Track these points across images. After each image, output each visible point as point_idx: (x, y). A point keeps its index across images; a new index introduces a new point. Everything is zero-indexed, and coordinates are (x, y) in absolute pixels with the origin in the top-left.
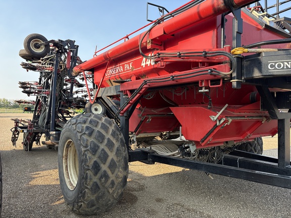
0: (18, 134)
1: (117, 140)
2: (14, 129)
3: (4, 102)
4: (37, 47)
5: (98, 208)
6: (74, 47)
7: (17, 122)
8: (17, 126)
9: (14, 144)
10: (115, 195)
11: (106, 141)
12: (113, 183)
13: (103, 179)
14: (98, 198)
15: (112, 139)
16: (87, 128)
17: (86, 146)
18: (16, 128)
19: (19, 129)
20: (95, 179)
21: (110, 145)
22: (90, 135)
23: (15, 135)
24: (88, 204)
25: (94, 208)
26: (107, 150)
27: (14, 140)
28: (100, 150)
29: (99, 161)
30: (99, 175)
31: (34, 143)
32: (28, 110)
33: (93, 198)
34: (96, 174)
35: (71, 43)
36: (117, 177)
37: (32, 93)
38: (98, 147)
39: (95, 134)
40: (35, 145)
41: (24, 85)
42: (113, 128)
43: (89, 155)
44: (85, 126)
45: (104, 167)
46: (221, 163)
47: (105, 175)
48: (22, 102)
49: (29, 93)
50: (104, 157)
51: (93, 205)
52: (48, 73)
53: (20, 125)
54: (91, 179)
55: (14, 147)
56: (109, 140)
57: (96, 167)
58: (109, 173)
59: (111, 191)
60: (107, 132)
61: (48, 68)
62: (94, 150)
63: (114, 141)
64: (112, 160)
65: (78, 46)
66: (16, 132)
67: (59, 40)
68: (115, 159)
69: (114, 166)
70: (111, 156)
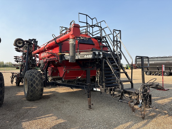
0: (13, 79)
1: (39, 77)
2: (12, 77)
3: (10, 64)
4: (20, 43)
5: (33, 98)
6: (36, 42)
7: (13, 74)
8: (13, 76)
9: (12, 83)
10: (38, 94)
11: (35, 78)
12: (37, 90)
13: (34, 89)
14: (33, 94)
15: (37, 77)
16: (30, 74)
17: (29, 79)
18: (12, 76)
19: (14, 77)
20: (32, 88)
21: (37, 79)
22: (31, 76)
23: (12, 79)
24: (30, 96)
25: (32, 98)
26: (35, 80)
27: (12, 82)
28: (33, 80)
29: (33, 83)
30: (33, 87)
31: (21, 83)
32: (18, 68)
33: (31, 94)
34: (32, 87)
35: (35, 40)
36: (39, 88)
37: (19, 61)
38: (33, 79)
39: (32, 76)
40: (21, 84)
41: (16, 58)
42: (39, 74)
43: (30, 81)
44: (29, 73)
45: (34, 85)
46: (76, 85)
47: (35, 87)
48: (16, 65)
49: (17, 61)
50: (34, 82)
51: (32, 97)
52: (25, 53)
53: (14, 75)
54: (30, 89)
55: (12, 85)
56: (36, 77)
57: (32, 85)
58: (36, 87)
59: (37, 92)
60: (36, 75)
61: (25, 51)
62: (31, 80)
63: (38, 78)
64: (37, 83)
65: (37, 41)
66: (12, 78)
67: (29, 39)
68: (38, 83)
69: (37, 85)
70: (37, 82)
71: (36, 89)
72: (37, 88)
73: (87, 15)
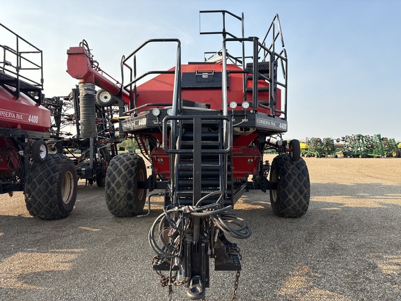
1: (126, 170)
11: (117, 170)
12: (118, 196)
13: (112, 192)
15: (122, 169)
20: (109, 191)
21: (120, 172)
22: (111, 166)
26: (116, 175)
29: (110, 181)
33: (110, 203)
34: (108, 188)
38: (112, 173)
42: (128, 162)
45: (112, 184)
50: (114, 179)
57: (109, 185)
58: (116, 189)
59: (118, 201)
60: (121, 164)
69: (118, 185)
70: (118, 179)
71: (116, 194)
72: (118, 192)
73: (224, 12)
